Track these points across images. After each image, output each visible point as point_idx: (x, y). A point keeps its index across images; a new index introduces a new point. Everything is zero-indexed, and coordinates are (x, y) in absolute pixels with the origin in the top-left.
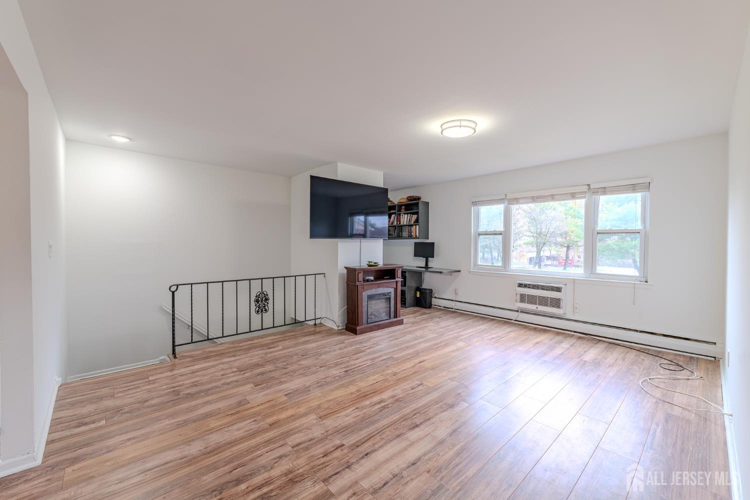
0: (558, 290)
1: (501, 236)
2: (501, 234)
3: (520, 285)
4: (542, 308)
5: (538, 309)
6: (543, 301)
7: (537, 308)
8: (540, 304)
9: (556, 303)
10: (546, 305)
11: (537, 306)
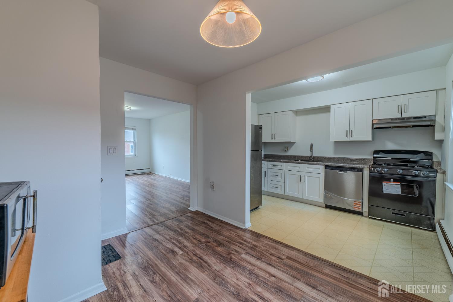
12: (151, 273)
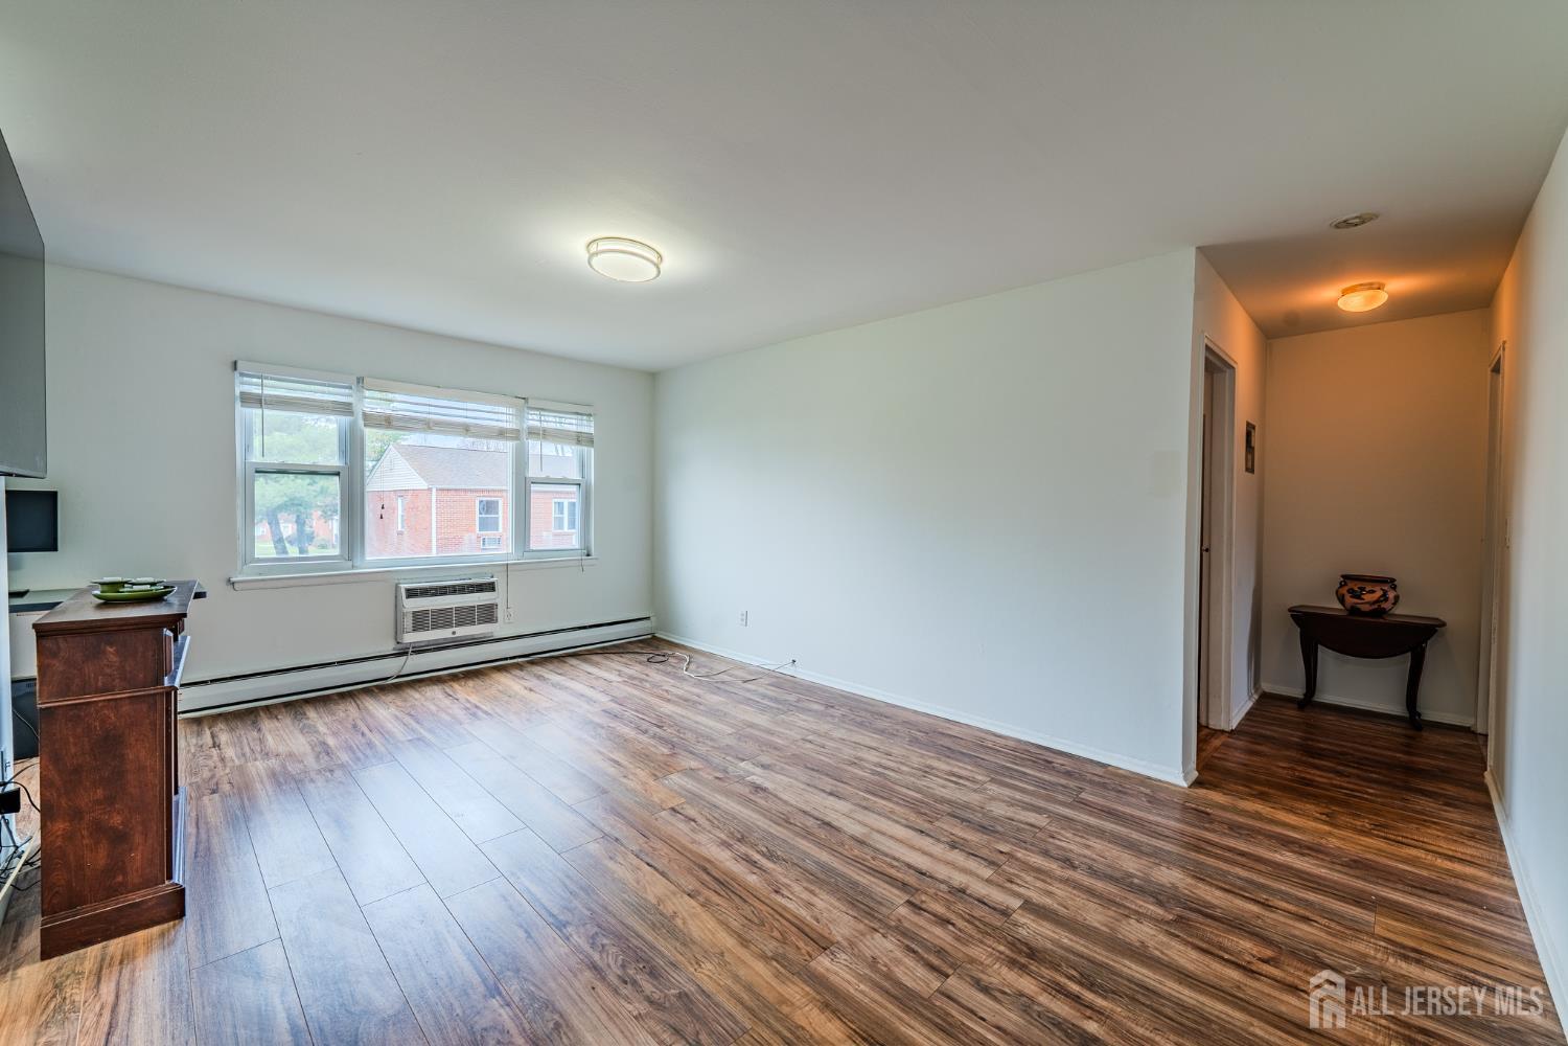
0: (491, 587)
1: (337, 478)
2: (338, 474)
3: (411, 593)
4: (463, 632)
5: (457, 635)
6: (465, 616)
7: (454, 633)
8: (460, 624)
9: (488, 614)
10: (447, 625)
11: (454, 629)
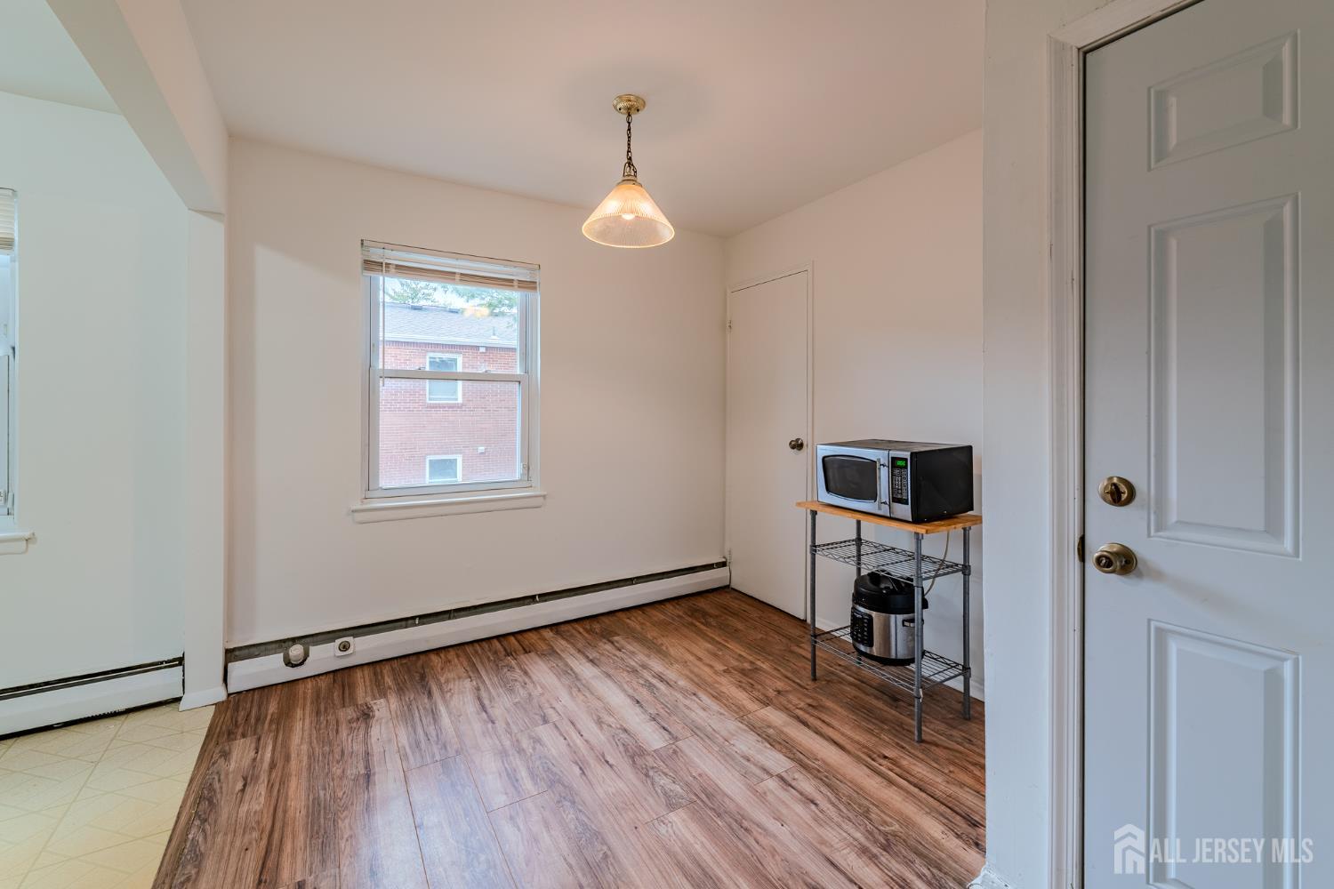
12: (538, 763)
